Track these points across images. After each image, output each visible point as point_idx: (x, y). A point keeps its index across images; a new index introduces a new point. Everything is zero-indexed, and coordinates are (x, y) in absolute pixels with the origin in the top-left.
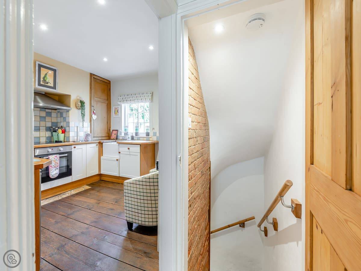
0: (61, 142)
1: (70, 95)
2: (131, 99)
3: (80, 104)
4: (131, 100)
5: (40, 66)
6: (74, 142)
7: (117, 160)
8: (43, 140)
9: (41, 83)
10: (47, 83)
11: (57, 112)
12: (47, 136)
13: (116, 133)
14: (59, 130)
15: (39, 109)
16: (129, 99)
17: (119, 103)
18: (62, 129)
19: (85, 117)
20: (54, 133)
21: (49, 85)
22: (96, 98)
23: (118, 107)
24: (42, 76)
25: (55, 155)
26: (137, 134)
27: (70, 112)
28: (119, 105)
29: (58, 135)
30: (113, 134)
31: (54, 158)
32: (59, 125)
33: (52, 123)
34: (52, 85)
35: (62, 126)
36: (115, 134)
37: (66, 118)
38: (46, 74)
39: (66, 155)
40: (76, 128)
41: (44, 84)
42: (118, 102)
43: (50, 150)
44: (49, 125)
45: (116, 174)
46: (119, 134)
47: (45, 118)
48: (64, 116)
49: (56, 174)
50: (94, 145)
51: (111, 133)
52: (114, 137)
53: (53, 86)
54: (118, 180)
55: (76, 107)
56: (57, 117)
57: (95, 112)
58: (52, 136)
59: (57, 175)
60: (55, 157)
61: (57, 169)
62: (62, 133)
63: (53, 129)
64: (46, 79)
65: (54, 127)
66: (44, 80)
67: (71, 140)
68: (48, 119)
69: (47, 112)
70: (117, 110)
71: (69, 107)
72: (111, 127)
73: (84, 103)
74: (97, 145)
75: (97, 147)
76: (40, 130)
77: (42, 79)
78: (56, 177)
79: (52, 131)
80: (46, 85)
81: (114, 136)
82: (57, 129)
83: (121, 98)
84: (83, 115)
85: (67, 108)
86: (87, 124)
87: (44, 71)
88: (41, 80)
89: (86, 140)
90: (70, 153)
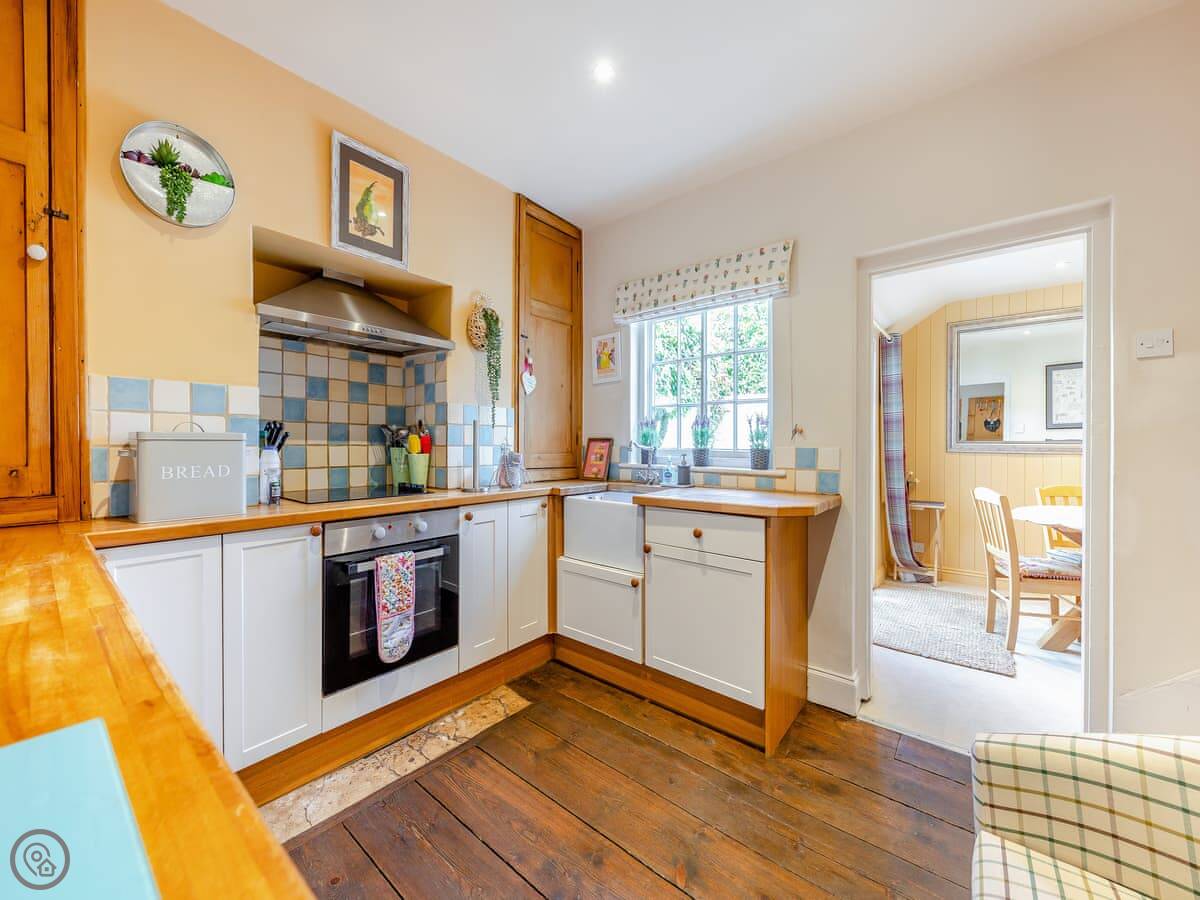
0: (417, 490)
1: (450, 287)
2: (678, 291)
3: (482, 323)
4: (674, 300)
5: (348, 154)
6: (464, 491)
7: (635, 584)
8: (359, 479)
9: (352, 229)
10: (373, 230)
11: (404, 365)
12: (372, 462)
13: (605, 452)
14: (411, 436)
15: (345, 353)
16: (669, 295)
17: (619, 319)
18: (422, 434)
19: (500, 381)
20: (395, 451)
21: (377, 238)
22: (534, 303)
23: (611, 336)
24: (355, 199)
25: (401, 555)
26: (701, 457)
27: (449, 359)
28: (617, 327)
29: (407, 456)
30: (592, 458)
31: (397, 570)
32: (411, 421)
33: (390, 410)
34: (388, 240)
35: (420, 422)
36: (602, 456)
37: (434, 386)
38: (368, 191)
39: (439, 552)
40: (469, 430)
41: (360, 234)
42: (615, 316)
43: (381, 530)
44: (379, 417)
45: (630, 651)
46: (616, 458)
47: (364, 387)
48: (429, 379)
49: (403, 641)
50: (533, 506)
51: (583, 452)
52: (595, 470)
53: (391, 246)
54: (633, 678)
55: (470, 339)
56: (404, 386)
57: (530, 361)
58: (389, 462)
59: (407, 647)
60: (400, 565)
61: (408, 618)
62: (422, 452)
63: (388, 436)
64: (366, 212)
65: (394, 427)
66: (362, 219)
67: (452, 483)
68: (375, 392)
69: (372, 366)
70: (607, 351)
71: (446, 337)
72: (581, 428)
73: (497, 319)
74: (544, 506)
75: (543, 515)
76: (348, 440)
77: (353, 214)
78: (403, 655)
79: (388, 443)
80: (368, 237)
81: (594, 465)
82: (404, 432)
83: (629, 294)
84: (494, 372)
85: (439, 340)
86: (504, 413)
87: (360, 176)
88: (351, 218)
89: (504, 483)
90: (451, 543)
